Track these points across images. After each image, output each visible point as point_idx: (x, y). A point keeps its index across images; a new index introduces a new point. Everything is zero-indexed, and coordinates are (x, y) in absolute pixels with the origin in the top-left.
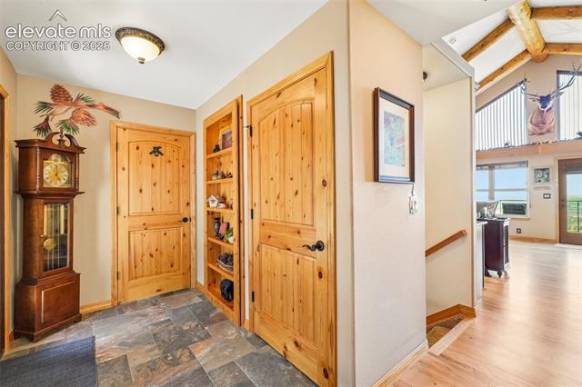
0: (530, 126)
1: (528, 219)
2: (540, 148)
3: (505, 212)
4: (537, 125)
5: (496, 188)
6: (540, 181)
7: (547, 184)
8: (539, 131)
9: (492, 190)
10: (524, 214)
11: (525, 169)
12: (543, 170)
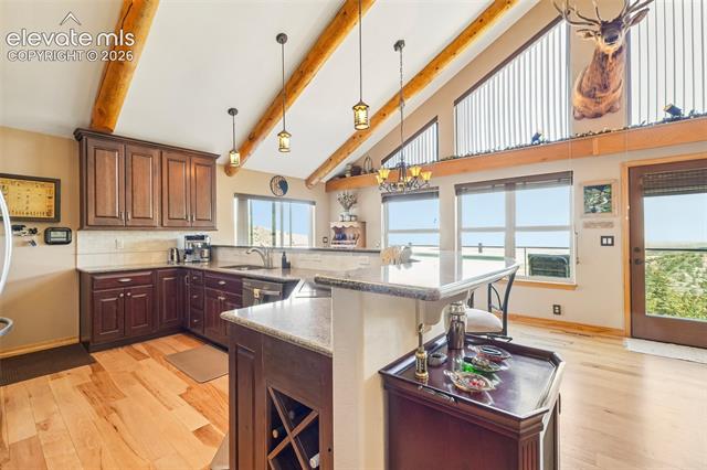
0: (578, 98)
1: (574, 287)
2: (595, 141)
3: (533, 272)
4: (590, 95)
5: (518, 225)
6: (594, 211)
7: (607, 218)
8: (594, 109)
9: (511, 228)
10: (565, 275)
11: (569, 187)
12: (601, 188)
